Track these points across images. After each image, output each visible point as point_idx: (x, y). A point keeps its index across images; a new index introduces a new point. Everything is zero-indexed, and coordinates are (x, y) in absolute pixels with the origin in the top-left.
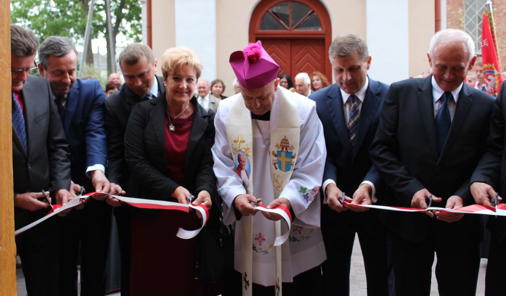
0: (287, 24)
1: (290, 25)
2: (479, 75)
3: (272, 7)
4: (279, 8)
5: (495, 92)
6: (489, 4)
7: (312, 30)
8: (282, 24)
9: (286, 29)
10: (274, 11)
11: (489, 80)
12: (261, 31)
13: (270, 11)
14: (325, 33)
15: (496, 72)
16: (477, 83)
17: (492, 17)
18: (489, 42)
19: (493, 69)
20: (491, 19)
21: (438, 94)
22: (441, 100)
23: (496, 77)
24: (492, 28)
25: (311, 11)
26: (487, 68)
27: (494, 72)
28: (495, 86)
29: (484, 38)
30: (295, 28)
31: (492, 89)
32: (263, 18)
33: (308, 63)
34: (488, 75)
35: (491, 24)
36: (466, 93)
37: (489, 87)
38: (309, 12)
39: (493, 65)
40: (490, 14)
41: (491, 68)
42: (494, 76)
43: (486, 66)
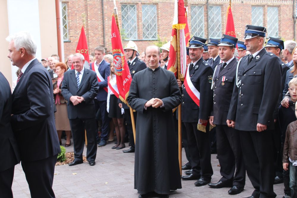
2: (97, 57)
5: (121, 67)
6: (116, 9)
11: (117, 60)
15: (122, 55)
16: (95, 62)
18: (116, 34)
19: (120, 53)
20: (117, 19)
23: (122, 58)
26: (116, 52)
27: (120, 55)
28: (121, 64)
29: (113, 32)
31: (119, 66)
34: (116, 57)
35: (117, 22)
37: (117, 64)
39: (120, 50)
41: (118, 52)
42: (120, 57)
43: (115, 50)
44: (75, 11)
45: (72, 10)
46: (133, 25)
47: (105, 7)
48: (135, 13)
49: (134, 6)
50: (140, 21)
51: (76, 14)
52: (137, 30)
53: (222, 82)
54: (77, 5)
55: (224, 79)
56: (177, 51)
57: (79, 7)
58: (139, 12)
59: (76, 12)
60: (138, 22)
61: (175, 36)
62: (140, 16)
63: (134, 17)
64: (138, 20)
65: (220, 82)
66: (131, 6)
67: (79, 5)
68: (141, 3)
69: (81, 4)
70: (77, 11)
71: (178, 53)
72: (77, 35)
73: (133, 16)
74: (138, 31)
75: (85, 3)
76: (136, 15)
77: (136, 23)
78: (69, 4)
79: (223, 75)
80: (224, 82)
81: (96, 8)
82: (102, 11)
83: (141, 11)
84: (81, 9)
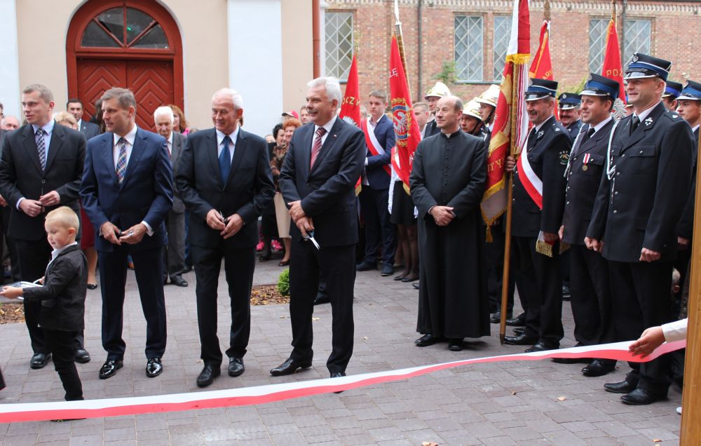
0: (122, 40)
1: (125, 40)
2: (374, 108)
3: (99, 14)
4: (109, 16)
5: (406, 132)
6: (398, 25)
7: (155, 48)
8: (113, 38)
9: (121, 46)
10: (103, 20)
11: (399, 118)
12: (84, 48)
13: (96, 19)
14: (174, 53)
15: (407, 109)
17: (402, 41)
18: (399, 71)
19: (404, 105)
20: (400, 44)
22: (223, 142)
23: (408, 115)
24: (402, 55)
25: (154, 22)
26: (397, 104)
27: (405, 109)
28: (406, 124)
29: (393, 67)
30: (132, 45)
31: (403, 129)
32: (85, 30)
33: (150, 93)
34: (397, 112)
35: (401, 49)
37: (399, 126)
38: (151, 24)
39: (404, 100)
40: (399, 38)
41: (401, 103)
42: (405, 113)
43: (395, 100)
44: (367, 26)
45: (363, 24)
46: (475, 53)
47: (425, 19)
48: (480, 32)
49: (478, 18)
50: (489, 46)
51: (369, 32)
52: (482, 64)
53: (583, 164)
54: (372, 15)
55: (587, 158)
57: (374, 20)
58: (487, 30)
59: (369, 28)
60: (486, 49)
62: (490, 38)
63: (479, 38)
64: (486, 44)
65: (580, 164)
66: (473, 18)
67: (375, 15)
68: (493, 13)
69: (378, 13)
70: (373, 26)
72: (370, 71)
73: (475, 37)
74: (485, 66)
75: (388, 12)
76: (482, 34)
77: (482, 50)
78: (358, 13)
80: (587, 164)
81: (407, 20)
82: (417, 27)
83: (491, 29)
84: (379, 23)
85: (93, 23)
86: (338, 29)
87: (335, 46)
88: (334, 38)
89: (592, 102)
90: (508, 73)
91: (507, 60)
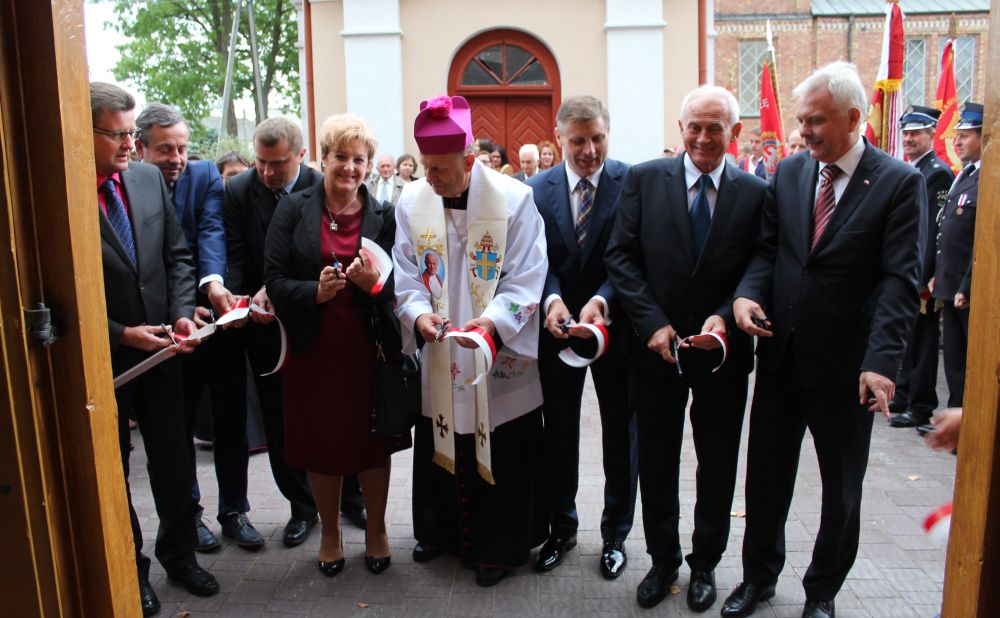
0: (500, 77)
1: (504, 76)
2: (755, 147)
3: (479, 53)
4: (488, 54)
6: (771, 52)
7: (534, 85)
8: (493, 77)
9: (498, 83)
10: (483, 58)
11: (770, 154)
12: (464, 87)
13: (477, 58)
14: (551, 88)
15: (778, 143)
16: (752, 157)
17: (775, 68)
18: (770, 102)
19: (775, 139)
20: (773, 72)
21: (692, 178)
22: (696, 186)
23: (778, 150)
24: (774, 84)
25: (532, 58)
26: (767, 138)
27: (775, 143)
28: (777, 161)
29: (763, 96)
30: (511, 83)
32: (466, 68)
33: (529, 130)
34: (767, 147)
35: (773, 78)
36: (729, 176)
37: (768, 163)
38: (530, 60)
39: (775, 134)
40: (772, 65)
41: (772, 138)
42: (776, 148)
43: (765, 134)
44: (789, 55)
46: (915, 81)
47: (855, 45)
48: (921, 57)
49: (919, 42)
50: (932, 73)
51: (792, 62)
52: (924, 93)
53: (958, 207)
54: (795, 43)
55: (963, 200)
56: (881, 138)
57: (798, 48)
58: (930, 54)
59: (792, 57)
60: (928, 76)
61: (878, 105)
62: (934, 63)
63: (921, 64)
64: (928, 70)
65: (953, 208)
66: (914, 41)
67: (798, 43)
68: (939, 35)
69: (803, 41)
70: (795, 55)
71: (884, 142)
73: (916, 63)
74: (926, 95)
75: (813, 38)
76: (924, 59)
77: (923, 78)
78: (779, 41)
79: (963, 192)
80: (962, 207)
81: (835, 47)
83: (936, 53)
84: (802, 51)
85: (473, 63)
86: (756, 59)
87: (753, 78)
88: (753, 69)
89: (967, 136)
90: (876, 102)
91: (877, 87)
